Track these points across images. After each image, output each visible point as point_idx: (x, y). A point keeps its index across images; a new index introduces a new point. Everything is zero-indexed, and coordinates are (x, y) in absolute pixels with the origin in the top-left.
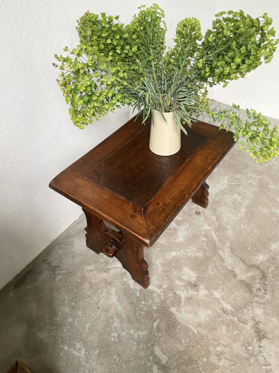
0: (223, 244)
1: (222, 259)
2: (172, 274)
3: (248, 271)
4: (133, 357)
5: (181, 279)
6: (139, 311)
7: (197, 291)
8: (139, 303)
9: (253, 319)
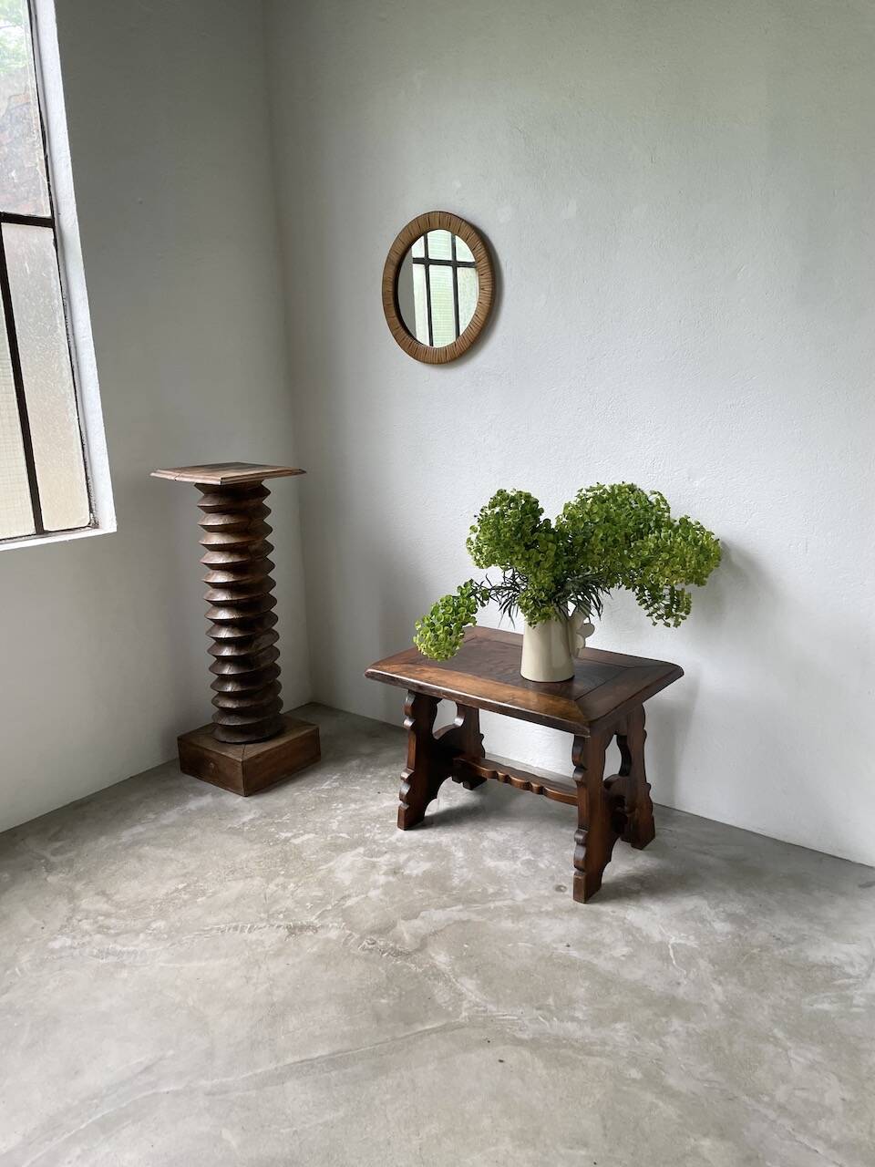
0: (479, 913)
1: (444, 907)
3: (414, 936)
5: (409, 860)
7: (384, 874)
9: (322, 926)
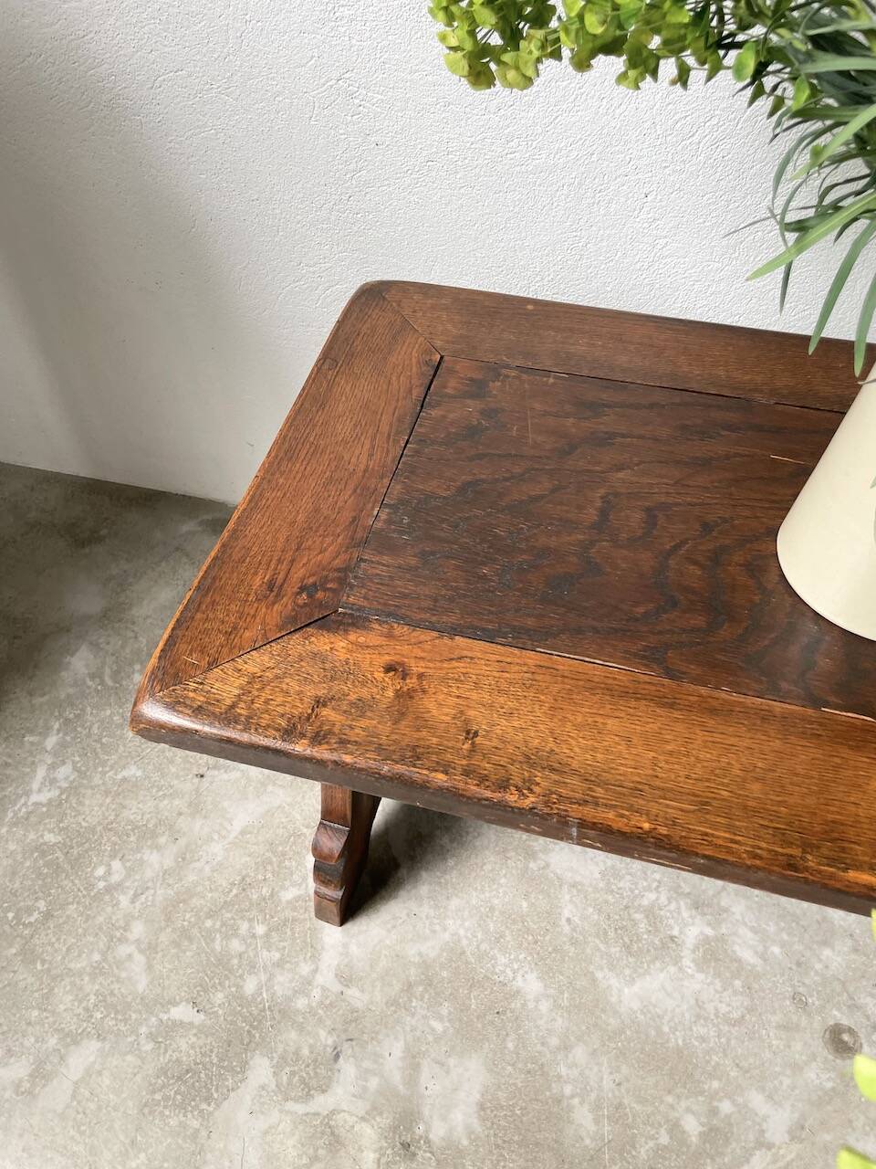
2: (425, 1012)
4: (49, 970)
6: (224, 924)
8: (254, 913)
